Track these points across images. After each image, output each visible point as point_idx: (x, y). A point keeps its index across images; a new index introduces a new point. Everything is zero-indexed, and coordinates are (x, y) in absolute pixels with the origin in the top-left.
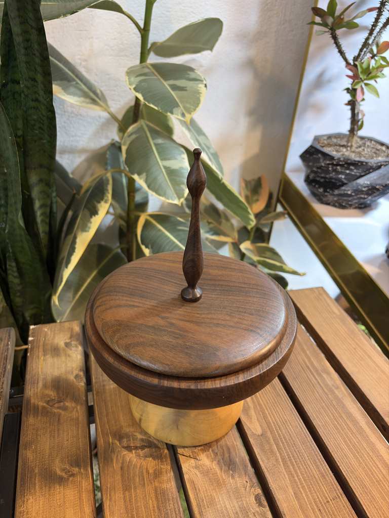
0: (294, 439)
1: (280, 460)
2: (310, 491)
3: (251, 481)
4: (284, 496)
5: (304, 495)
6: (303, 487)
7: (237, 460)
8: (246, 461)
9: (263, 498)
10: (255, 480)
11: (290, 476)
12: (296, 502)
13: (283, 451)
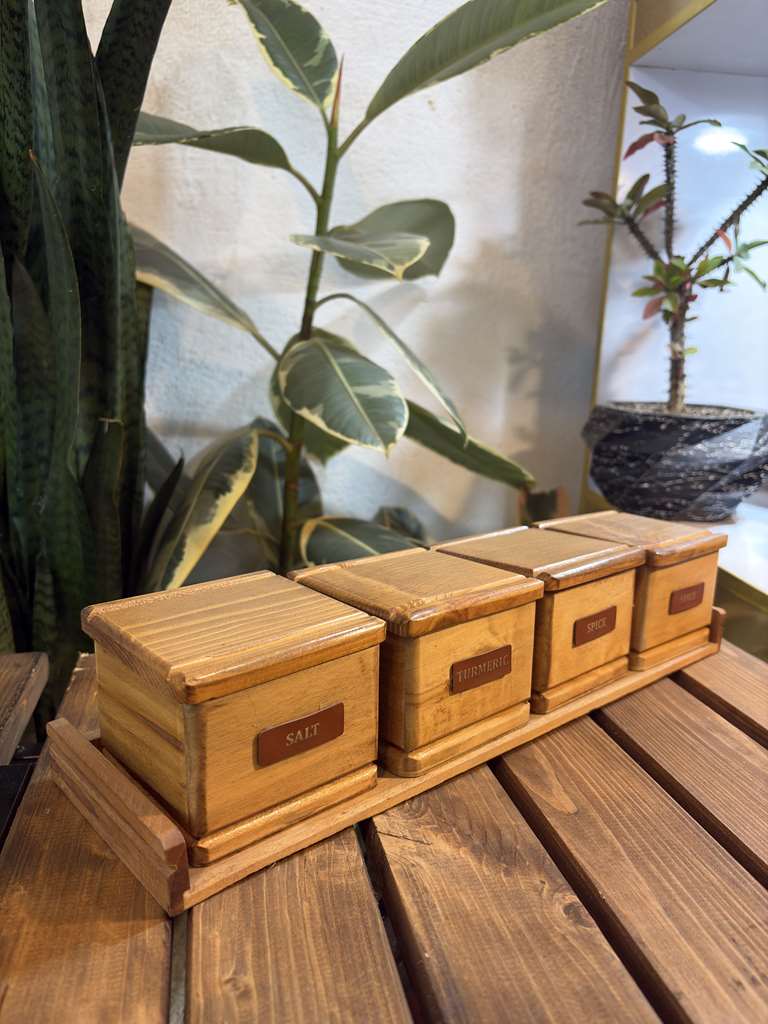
0: (654, 823)
1: (623, 853)
2: (702, 906)
3: (555, 881)
4: (638, 911)
5: (689, 912)
6: (687, 901)
7: (518, 847)
8: (540, 850)
9: (584, 911)
10: (561, 880)
11: (651, 879)
12: (671, 923)
13: (629, 840)
